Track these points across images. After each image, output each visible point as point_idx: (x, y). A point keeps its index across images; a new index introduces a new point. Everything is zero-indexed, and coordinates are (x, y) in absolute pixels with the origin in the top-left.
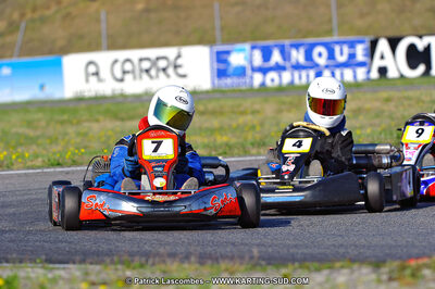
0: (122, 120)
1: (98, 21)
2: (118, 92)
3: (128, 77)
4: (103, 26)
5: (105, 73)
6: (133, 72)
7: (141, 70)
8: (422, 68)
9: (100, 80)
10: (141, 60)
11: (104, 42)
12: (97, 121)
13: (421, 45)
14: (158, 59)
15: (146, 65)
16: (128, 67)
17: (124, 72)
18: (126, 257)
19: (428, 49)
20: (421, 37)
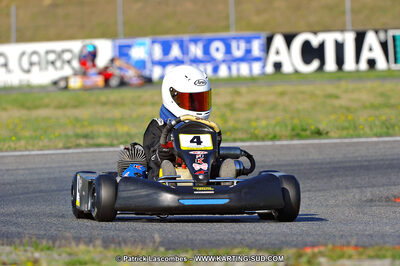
0: (29, 108)
1: (8, 15)
2: (25, 83)
3: (35, 69)
4: (13, 20)
5: (13, 64)
6: (39, 63)
7: (47, 62)
8: (315, 64)
9: (9, 71)
10: (47, 52)
11: (13, 35)
12: (5, 109)
13: (315, 41)
14: (63, 51)
15: (52, 57)
16: (35, 58)
17: (31, 64)
18: (34, 239)
19: (322, 46)
20: (315, 33)
